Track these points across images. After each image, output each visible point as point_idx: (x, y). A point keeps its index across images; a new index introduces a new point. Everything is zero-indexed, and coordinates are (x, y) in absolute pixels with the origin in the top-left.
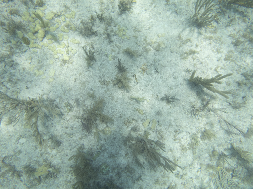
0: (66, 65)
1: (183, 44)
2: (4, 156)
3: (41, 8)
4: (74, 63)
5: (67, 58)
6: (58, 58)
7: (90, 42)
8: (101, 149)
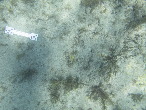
0: (132, 82)
2: (85, 41)
4: (133, 86)
5: (137, 83)
6: (137, 78)
8: (79, 93)
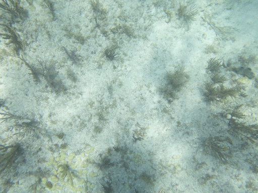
1: (199, 167)
3: (64, 150)
7: (107, 173)
